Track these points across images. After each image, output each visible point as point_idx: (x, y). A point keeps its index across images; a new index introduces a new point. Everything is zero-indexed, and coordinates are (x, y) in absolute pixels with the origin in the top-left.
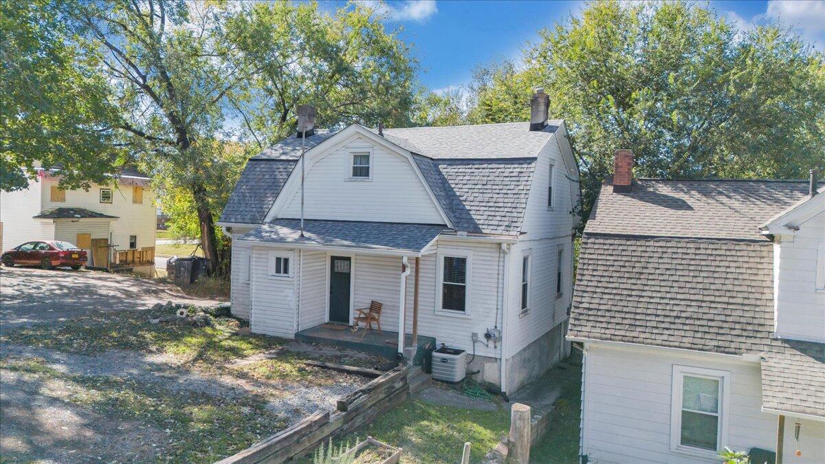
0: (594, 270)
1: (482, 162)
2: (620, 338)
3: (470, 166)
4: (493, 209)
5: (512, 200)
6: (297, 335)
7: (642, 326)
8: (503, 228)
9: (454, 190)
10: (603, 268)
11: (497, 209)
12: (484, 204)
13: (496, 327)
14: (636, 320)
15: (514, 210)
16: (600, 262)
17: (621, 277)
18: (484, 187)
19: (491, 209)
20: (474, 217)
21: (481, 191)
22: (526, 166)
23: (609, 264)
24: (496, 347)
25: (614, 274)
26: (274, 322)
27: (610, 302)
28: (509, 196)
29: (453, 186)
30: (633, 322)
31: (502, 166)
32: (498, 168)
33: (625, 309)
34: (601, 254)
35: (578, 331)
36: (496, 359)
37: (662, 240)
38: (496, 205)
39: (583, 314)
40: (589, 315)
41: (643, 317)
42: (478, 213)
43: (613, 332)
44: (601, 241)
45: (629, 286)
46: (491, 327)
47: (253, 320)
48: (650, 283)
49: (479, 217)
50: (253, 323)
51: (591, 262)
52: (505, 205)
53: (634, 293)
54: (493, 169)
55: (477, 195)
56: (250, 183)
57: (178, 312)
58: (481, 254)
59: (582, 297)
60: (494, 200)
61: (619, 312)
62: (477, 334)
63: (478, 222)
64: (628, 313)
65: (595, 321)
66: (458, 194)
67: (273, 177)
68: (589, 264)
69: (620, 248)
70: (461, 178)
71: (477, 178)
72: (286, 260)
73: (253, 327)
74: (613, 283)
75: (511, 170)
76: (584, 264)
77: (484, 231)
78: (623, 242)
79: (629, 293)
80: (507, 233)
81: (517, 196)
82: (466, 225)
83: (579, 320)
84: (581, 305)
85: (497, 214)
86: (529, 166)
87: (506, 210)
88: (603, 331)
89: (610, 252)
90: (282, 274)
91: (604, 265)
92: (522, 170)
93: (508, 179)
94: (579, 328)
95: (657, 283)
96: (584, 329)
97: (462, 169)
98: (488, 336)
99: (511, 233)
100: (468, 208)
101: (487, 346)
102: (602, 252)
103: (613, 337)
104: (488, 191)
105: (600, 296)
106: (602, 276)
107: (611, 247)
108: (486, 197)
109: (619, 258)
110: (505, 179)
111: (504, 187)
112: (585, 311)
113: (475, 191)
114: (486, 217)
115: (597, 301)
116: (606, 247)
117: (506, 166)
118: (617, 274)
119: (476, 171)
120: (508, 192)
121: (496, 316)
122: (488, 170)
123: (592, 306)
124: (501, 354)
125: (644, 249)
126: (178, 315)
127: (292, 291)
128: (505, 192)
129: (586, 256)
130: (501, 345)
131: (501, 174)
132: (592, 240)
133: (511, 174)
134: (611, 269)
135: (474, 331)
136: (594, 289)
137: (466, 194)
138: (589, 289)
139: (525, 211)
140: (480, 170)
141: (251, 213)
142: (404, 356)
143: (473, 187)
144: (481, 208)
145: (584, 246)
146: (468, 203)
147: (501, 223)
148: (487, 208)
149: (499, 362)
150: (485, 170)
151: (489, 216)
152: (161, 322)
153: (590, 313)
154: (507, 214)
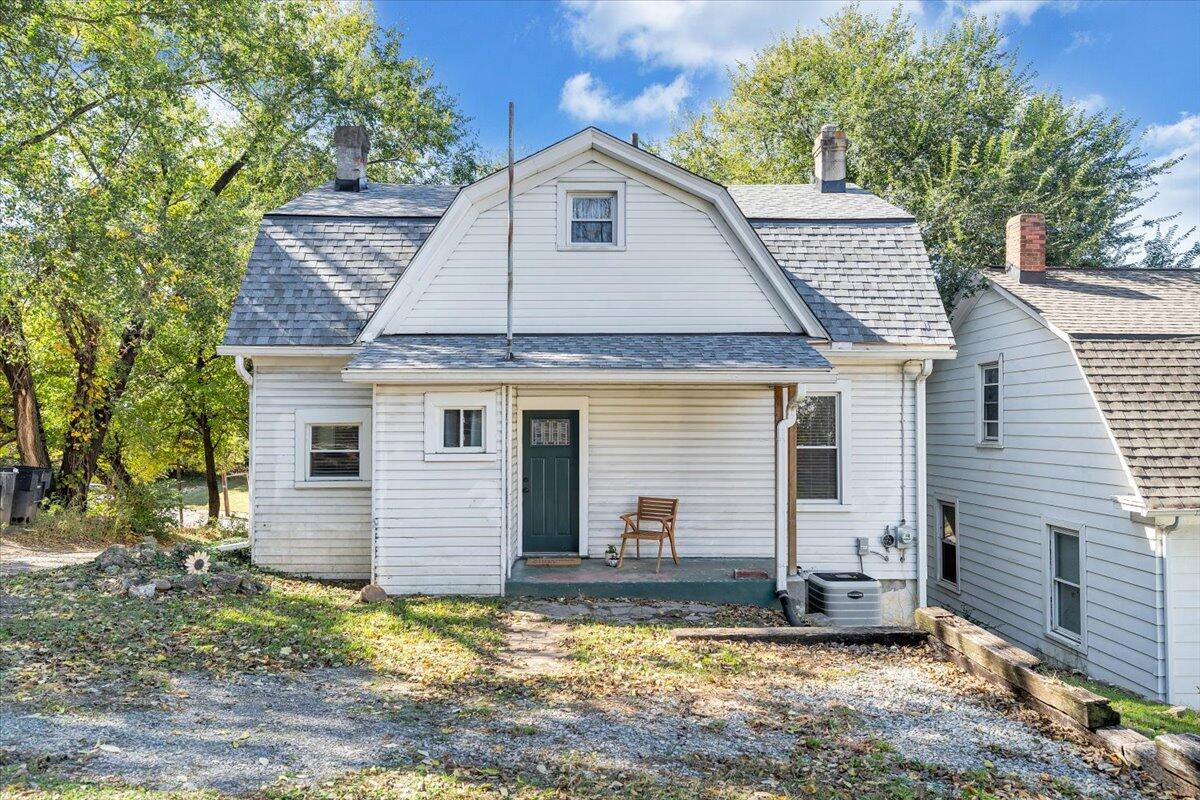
0: (1121, 393)
1: (815, 225)
3: (796, 231)
4: (882, 301)
5: (909, 287)
6: (509, 585)
8: (918, 332)
10: (1132, 389)
11: (888, 302)
12: (860, 294)
13: (903, 521)
15: (920, 302)
16: (1123, 380)
17: (1171, 402)
18: (842, 265)
19: (877, 301)
20: (854, 315)
21: (841, 271)
22: (900, 231)
23: (1139, 381)
24: (902, 559)
25: (1158, 397)
27: (1181, 444)
28: (898, 279)
31: (858, 231)
32: (852, 235)
34: (1117, 367)
35: (1159, 498)
36: (903, 582)
38: (883, 294)
39: (1148, 468)
40: (1160, 469)
42: (855, 308)
44: (1105, 346)
45: (1193, 415)
46: (894, 522)
47: (380, 563)
49: (862, 316)
50: (380, 571)
52: (901, 294)
54: (843, 235)
55: (837, 278)
57: (190, 562)
58: (866, 385)
59: (1130, 439)
60: (874, 286)
62: (866, 540)
63: (867, 325)
65: (1175, 477)
66: (799, 276)
68: (1107, 384)
69: (1141, 355)
70: (790, 250)
71: (822, 250)
72: (473, 416)
73: (381, 581)
74: (1165, 411)
75: (878, 238)
76: (1100, 385)
77: (888, 339)
78: (1140, 346)
80: (931, 341)
81: (915, 279)
82: (844, 331)
83: (1148, 478)
84: (1136, 453)
85: (892, 309)
86: (908, 231)
87: (905, 302)
89: (1129, 363)
90: (462, 448)
91: (1133, 384)
92: (898, 238)
93: (881, 251)
94: (1158, 493)
96: (1166, 493)
98: (889, 540)
99: (937, 341)
100: (833, 300)
101: (886, 559)
102: (1116, 363)
104: (853, 272)
105: (1158, 434)
106: (1140, 402)
107: (1126, 355)
108: (857, 282)
109: (1149, 371)
110: (875, 252)
111: (882, 265)
112: (1150, 463)
113: (829, 271)
114: (876, 316)
115: (1158, 444)
116: (1118, 355)
117: (866, 231)
118: (1164, 397)
119: (811, 238)
120: (894, 272)
121: (903, 499)
122: (834, 238)
123: (1155, 453)
124: (916, 571)
125: (1177, 355)
126: (191, 569)
127: (496, 485)
128: (888, 272)
129: (1094, 371)
130: (916, 554)
131: (863, 245)
132: (1087, 345)
133: (882, 245)
134: (1147, 388)
135: (860, 535)
136: (1141, 425)
137: (813, 277)
138: (1132, 425)
139: (940, 303)
140: (820, 238)
141: (313, 325)
142: (789, 596)
143: (821, 265)
144: (858, 301)
145: (1081, 355)
146: (827, 293)
147: (909, 325)
148: (869, 301)
149: (910, 586)
150: (829, 238)
151: (879, 313)
152: (159, 590)
153: (1159, 463)
154: (913, 309)
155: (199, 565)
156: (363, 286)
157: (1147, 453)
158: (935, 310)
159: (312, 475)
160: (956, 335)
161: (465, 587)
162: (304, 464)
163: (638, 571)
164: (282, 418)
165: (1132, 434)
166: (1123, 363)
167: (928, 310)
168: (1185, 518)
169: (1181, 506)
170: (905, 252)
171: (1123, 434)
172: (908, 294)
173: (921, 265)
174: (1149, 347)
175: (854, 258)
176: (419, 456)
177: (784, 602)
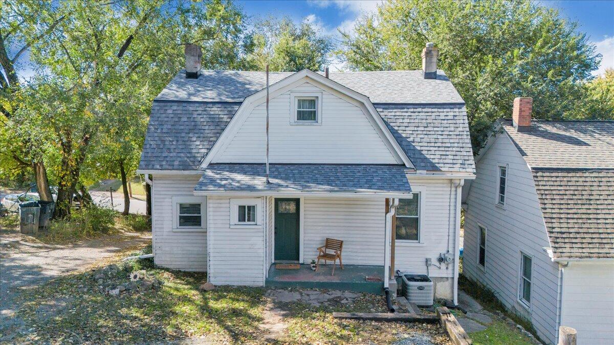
0: (552, 199)
1: (416, 107)
2: (597, 255)
3: (406, 110)
4: (443, 149)
5: (457, 141)
6: (267, 282)
7: (608, 243)
8: (459, 165)
9: (399, 132)
10: (558, 197)
11: (447, 149)
12: (433, 144)
13: (448, 251)
14: (602, 238)
15: (462, 150)
16: (554, 192)
17: (576, 204)
18: (426, 129)
19: (441, 149)
20: (428, 156)
21: (425, 132)
22: (457, 110)
23: (562, 193)
24: (447, 268)
25: (570, 202)
26: (239, 271)
27: (576, 226)
28: (452, 137)
29: (396, 128)
30: (600, 241)
31: (435, 110)
32: (432, 112)
33: (590, 231)
34: (552, 185)
35: (561, 252)
36: (447, 278)
37: (595, 172)
38: (444, 145)
39: (558, 238)
40: (564, 238)
41: (606, 236)
42: (429, 153)
43: (588, 250)
44: (548, 174)
45: (585, 211)
46: (444, 251)
47: (211, 271)
48: (599, 207)
49: (432, 157)
50: (211, 275)
51: (546, 192)
52: (452, 145)
53: (591, 216)
54: (428, 112)
55: (422, 136)
56: (165, 127)
57: (132, 275)
58: (433, 189)
59: (552, 223)
60: (440, 140)
61: (586, 233)
62: (430, 259)
63: (434, 161)
64: (594, 233)
65: (570, 243)
66: (404, 135)
67: (192, 119)
68: (546, 195)
69: (565, 179)
70: (401, 121)
71: (417, 121)
72: (251, 209)
73: (212, 279)
74: (572, 209)
75: (445, 114)
76: (542, 194)
77: (442, 169)
78: (566, 174)
79: (587, 216)
80: (464, 170)
81: (460, 137)
82: (423, 164)
83: (557, 243)
84: (554, 230)
85: (447, 153)
86: (460, 110)
87: (454, 149)
88: (581, 251)
89: (558, 183)
90: (247, 222)
91: (558, 195)
92: (455, 114)
93: (446, 122)
94: (560, 250)
95: (604, 206)
96: (564, 250)
97: (398, 112)
98: (441, 260)
99: (468, 170)
100: (419, 148)
101: (440, 268)
102: (552, 183)
103: (591, 255)
104: (431, 133)
105: (566, 221)
106: (560, 204)
107: (558, 179)
108: (432, 138)
109: (568, 188)
110: (443, 122)
111: (445, 129)
112: (559, 235)
113: (419, 132)
114: (439, 157)
115: (565, 225)
116: (554, 179)
117: (439, 110)
118: (572, 202)
119: (412, 114)
120: (451, 133)
121: (448, 242)
122: (423, 114)
123: (563, 230)
124: (453, 274)
125: (583, 179)
126: (132, 279)
127: (261, 239)
128: (448, 133)
129: (541, 188)
130: (454, 266)
131: (437, 118)
132: (540, 174)
133: (446, 118)
134: (565, 197)
135: (428, 257)
136: (558, 216)
137: (412, 136)
138: (554, 216)
139: (471, 150)
140: (417, 114)
141: (179, 159)
142: (390, 289)
143: (416, 129)
144: (431, 149)
145: (536, 179)
146: (417, 144)
147: (455, 162)
148: (437, 149)
149: (450, 280)
150: (421, 114)
151: (441, 155)
152: (121, 292)
153: (564, 236)
154: (458, 153)
155: (135, 277)
156: (201, 139)
157: (559, 230)
158: (468, 154)
159: (180, 225)
160: (477, 168)
161: (248, 282)
162: (176, 220)
163: (324, 274)
164: (166, 200)
165: (553, 221)
166: (556, 184)
167: (465, 154)
168: (571, 263)
169: (570, 257)
170: (458, 122)
171: (549, 220)
172: (456, 145)
173: (464, 129)
174: (570, 175)
175: (432, 125)
176: (228, 226)
177: (387, 293)
